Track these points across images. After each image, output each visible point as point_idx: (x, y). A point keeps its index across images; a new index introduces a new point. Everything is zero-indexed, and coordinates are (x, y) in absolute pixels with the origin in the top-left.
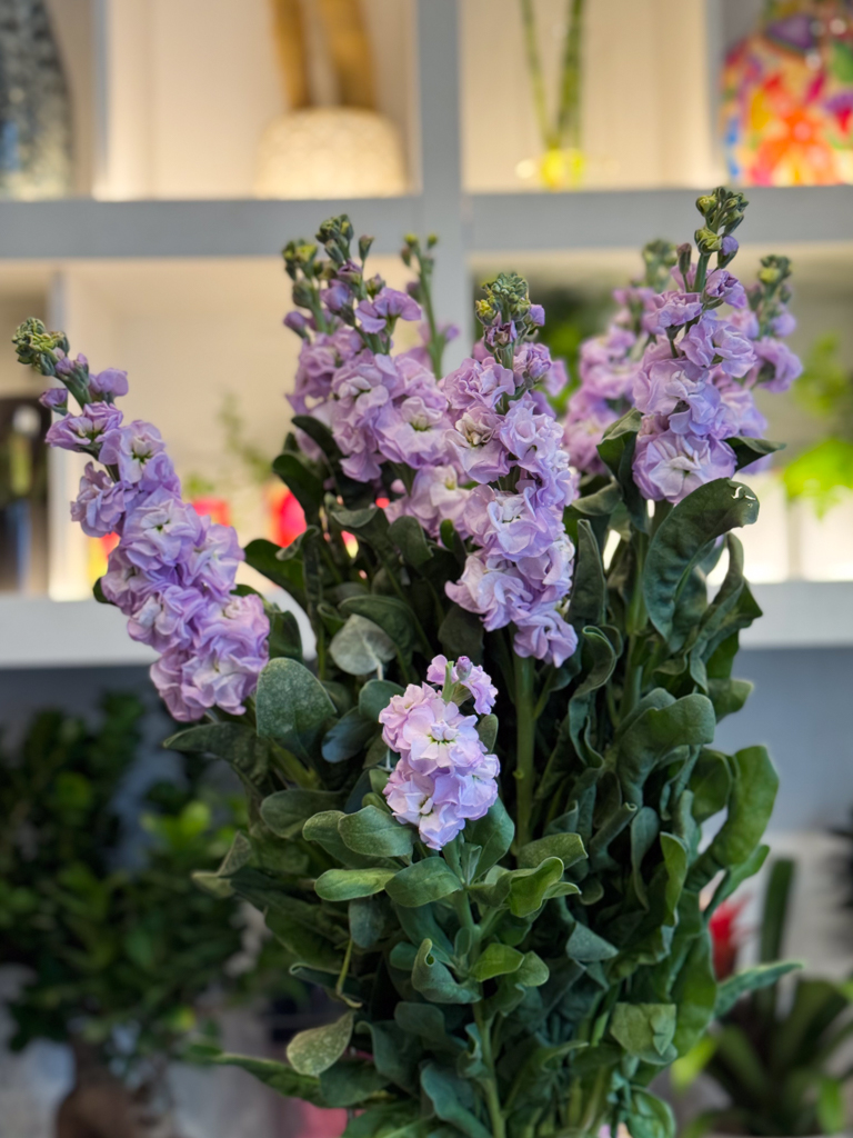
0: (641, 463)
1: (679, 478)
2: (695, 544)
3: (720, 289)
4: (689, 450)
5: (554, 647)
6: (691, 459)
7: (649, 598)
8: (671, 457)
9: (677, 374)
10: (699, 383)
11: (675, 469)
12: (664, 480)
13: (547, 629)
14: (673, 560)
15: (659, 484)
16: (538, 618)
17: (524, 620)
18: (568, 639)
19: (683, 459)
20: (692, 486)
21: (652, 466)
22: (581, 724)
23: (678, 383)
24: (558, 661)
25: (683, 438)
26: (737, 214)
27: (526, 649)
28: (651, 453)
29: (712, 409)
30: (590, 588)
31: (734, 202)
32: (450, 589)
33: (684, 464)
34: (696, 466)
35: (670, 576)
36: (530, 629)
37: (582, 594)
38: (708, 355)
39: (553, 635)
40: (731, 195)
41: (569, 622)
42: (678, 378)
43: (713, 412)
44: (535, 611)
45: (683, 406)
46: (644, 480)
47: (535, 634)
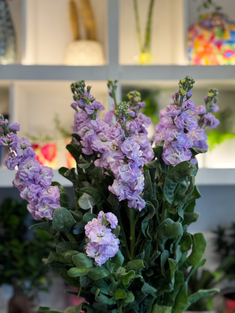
0: (164, 154)
1: (175, 159)
2: (178, 178)
3: (185, 107)
4: (178, 151)
5: (139, 206)
6: (178, 154)
7: (166, 193)
8: (173, 153)
9: (174, 130)
10: (180, 133)
11: (173, 157)
12: (170, 159)
13: (137, 200)
14: (172, 182)
15: (169, 161)
16: (134, 197)
17: (130, 198)
18: (142, 204)
19: (176, 154)
20: (178, 162)
21: (167, 155)
22: (146, 228)
23: (174, 133)
24: (140, 210)
25: (176, 148)
26: (191, 85)
27: (131, 206)
28: (167, 152)
29: (184, 140)
30: (148, 190)
31: (190, 82)
32: (110, 188)
33: (176, 155)
34: (179, 156)
35: (172, 187)
36: (131, 200)
37: (146, 191)
38: (183, 125)
39: (138, 202)
40: (189, 80)
41: (143, 199)
42: (174, 132)
43: (184, 141)
44: (133, 195)
45: (175, 140)
46: (165, 159)
47: (133, 202)
